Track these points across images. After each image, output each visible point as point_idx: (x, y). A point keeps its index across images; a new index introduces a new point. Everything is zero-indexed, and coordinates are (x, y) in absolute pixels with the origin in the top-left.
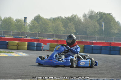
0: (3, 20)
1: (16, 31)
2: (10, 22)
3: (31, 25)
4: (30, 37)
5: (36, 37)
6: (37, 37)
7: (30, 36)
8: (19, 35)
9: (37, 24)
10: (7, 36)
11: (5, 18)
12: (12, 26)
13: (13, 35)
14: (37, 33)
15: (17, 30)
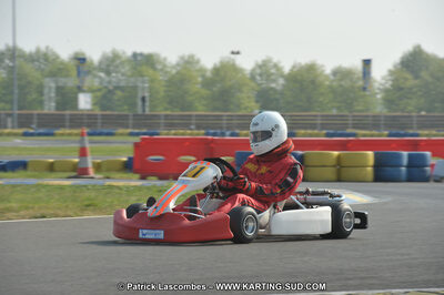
0: (289, 74)
1: (334, 112)
2: (313, 82)
3: (388, 85)
4: (386, 132)
5: (411, 132)
6: (411, 128)
7: (387, 126)
8: (346, 126)
9: (411, 82)
10: (303, 131)
11: (294, 67)
12: (322, 94)
13: (323, 127)
14: (414, 114)
15: (338, 108)
